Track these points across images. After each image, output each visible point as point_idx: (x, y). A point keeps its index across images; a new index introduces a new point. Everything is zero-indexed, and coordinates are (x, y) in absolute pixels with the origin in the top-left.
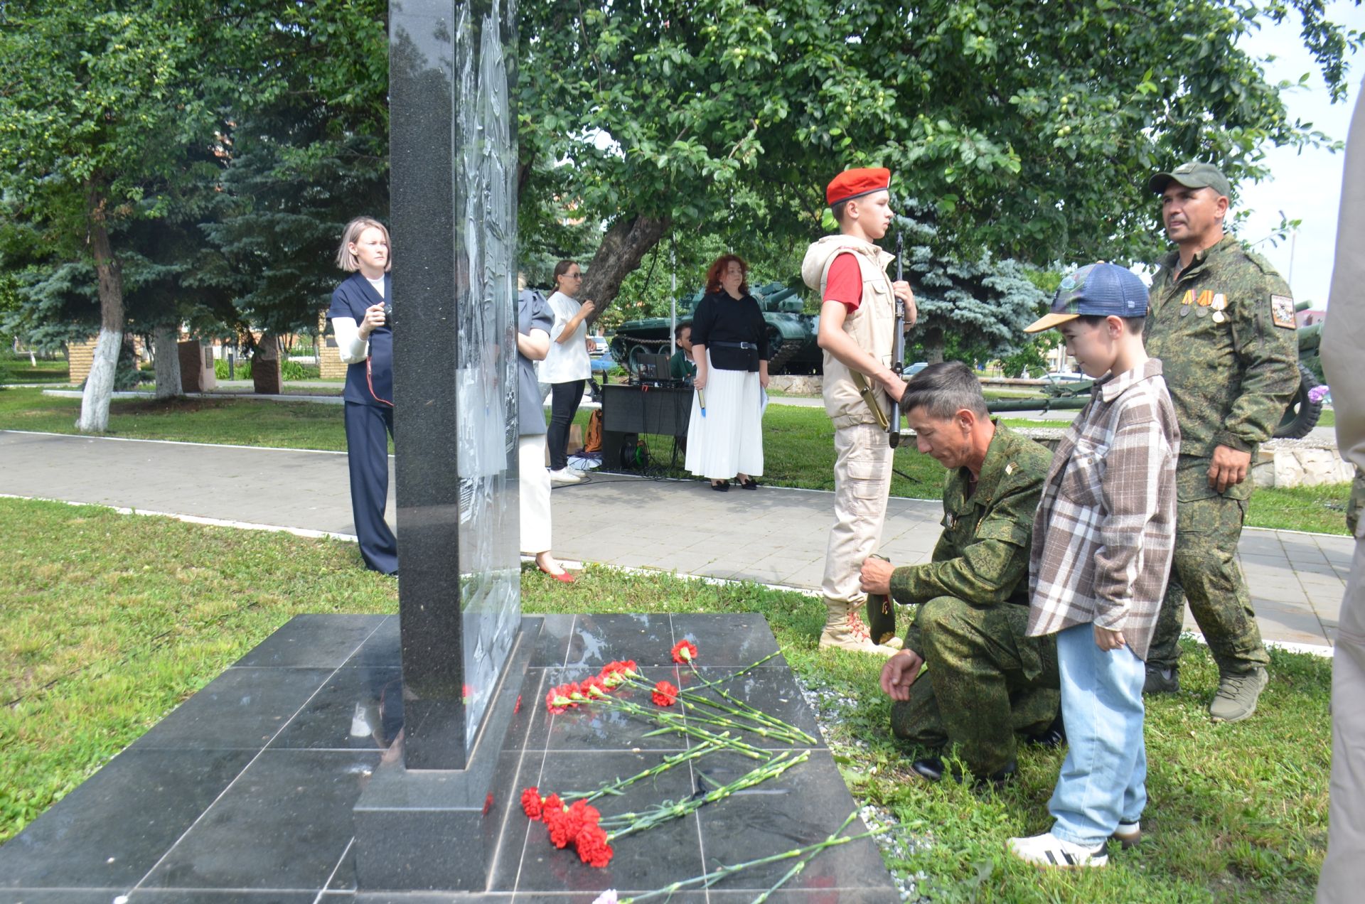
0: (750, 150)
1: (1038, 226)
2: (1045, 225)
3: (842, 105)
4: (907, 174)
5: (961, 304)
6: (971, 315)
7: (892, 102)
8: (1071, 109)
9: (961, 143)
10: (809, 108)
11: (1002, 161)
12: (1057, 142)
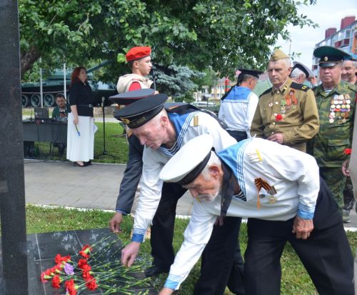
0: (87, 27)
1: (201, 57)
2: (204, 56)
3: (124, 9)
4: (151, 38)
5: (160, 77)
6: (164, 81)
7: (145, 8)
8: (216, 12)
9: (173, 26)
10: (110, 10)
11: (190, 35)
12: (212, 26)
